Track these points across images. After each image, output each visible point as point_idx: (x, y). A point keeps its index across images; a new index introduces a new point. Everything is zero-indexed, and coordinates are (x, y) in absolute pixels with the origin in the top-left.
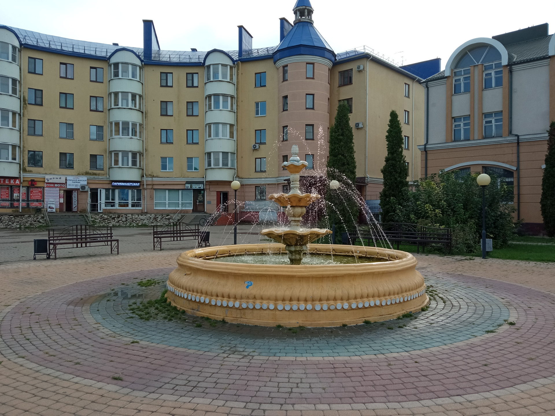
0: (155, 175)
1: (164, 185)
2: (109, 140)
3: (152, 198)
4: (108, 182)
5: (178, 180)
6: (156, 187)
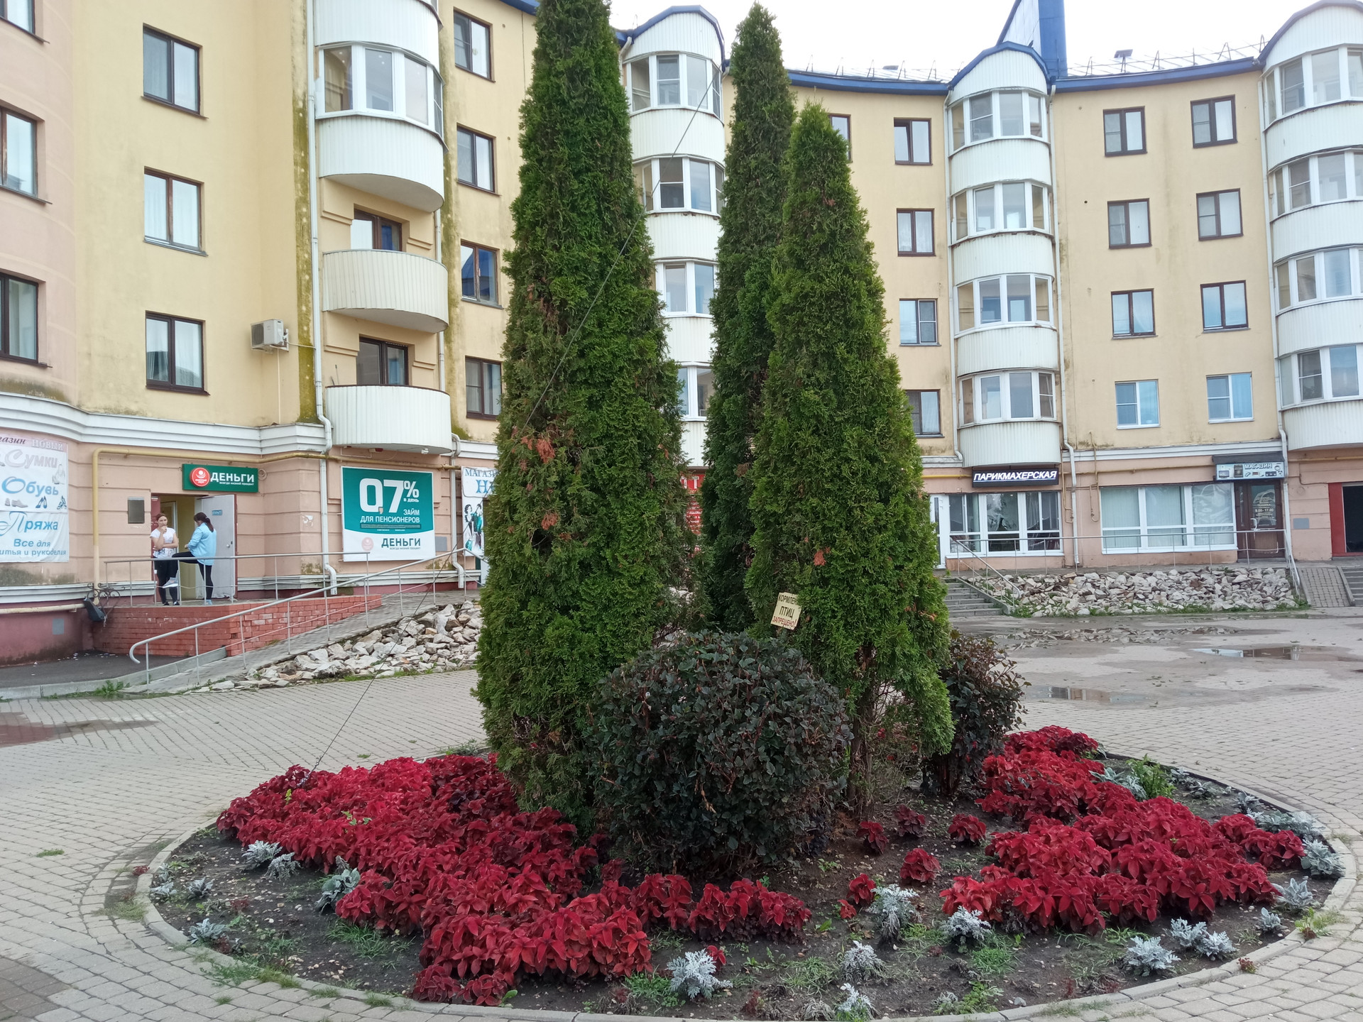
0: (1099, 442)
1: (1132, 472)
2: (956, 340)
3: (1093, 517)
4: (958, 474)
5: (1184, 452)
6: (1105, 481)
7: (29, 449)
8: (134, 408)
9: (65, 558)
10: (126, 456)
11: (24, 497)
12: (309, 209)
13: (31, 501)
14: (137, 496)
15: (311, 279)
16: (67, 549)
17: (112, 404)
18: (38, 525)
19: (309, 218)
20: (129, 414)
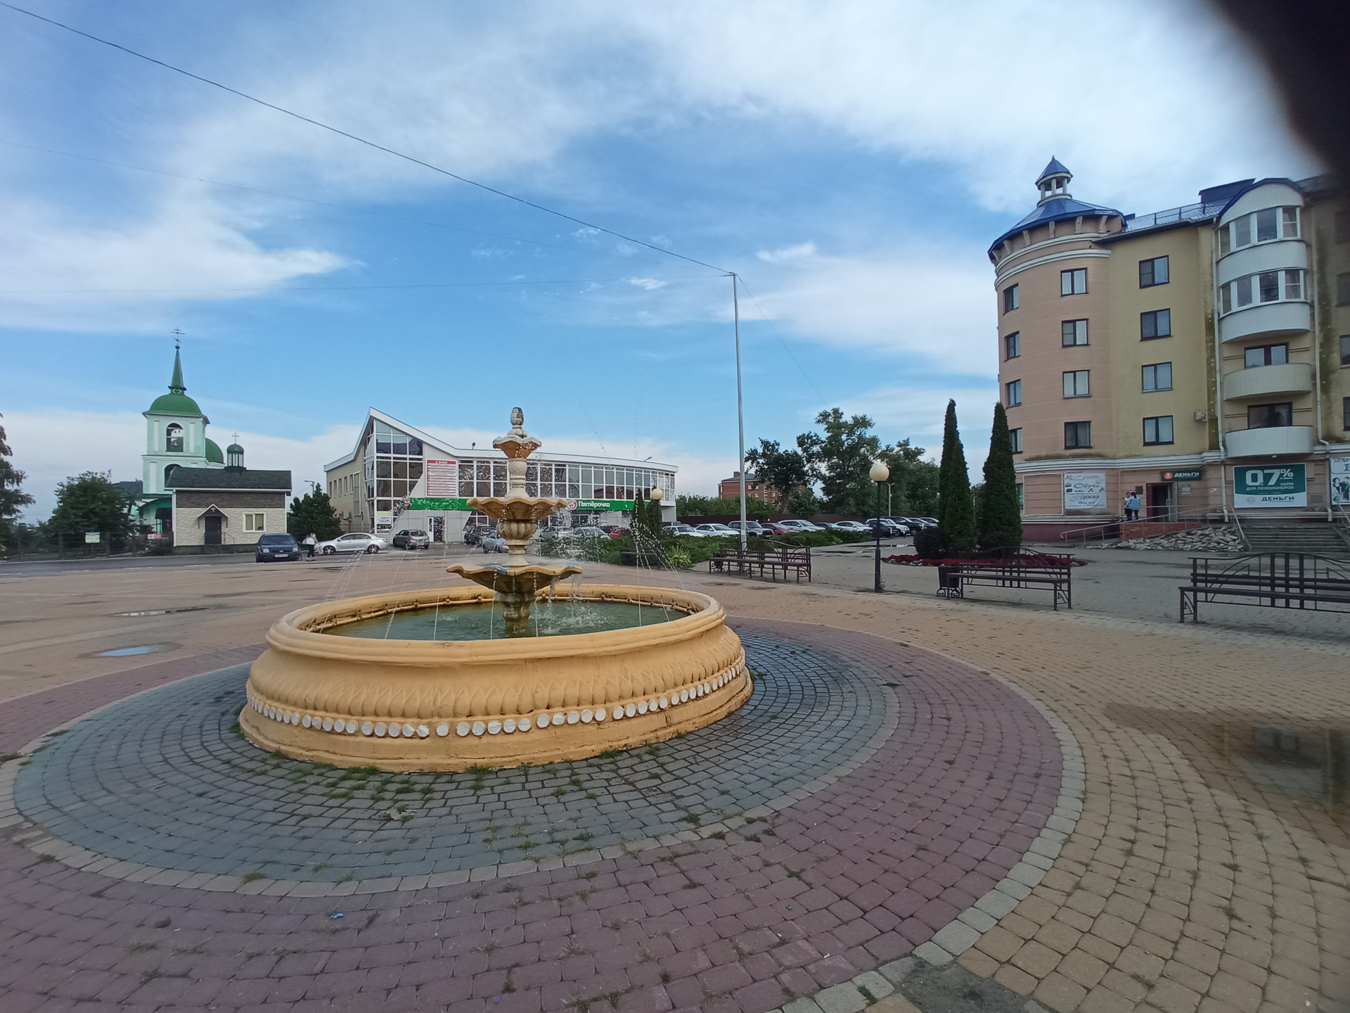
7: (1084, 474)
8: (1138, 454)
9: (1105, 507)
10: (1134, 471)
11: (1083, 489)
12: (1215, 359)
13: (1086, 491)
14: (1140, 485)
15: (1216, 388)
16: (1106, 504)
17: (1128, 454)
18: (1089, 497)
19: (1215, 362)
20: (1135, 456)
